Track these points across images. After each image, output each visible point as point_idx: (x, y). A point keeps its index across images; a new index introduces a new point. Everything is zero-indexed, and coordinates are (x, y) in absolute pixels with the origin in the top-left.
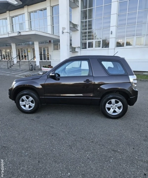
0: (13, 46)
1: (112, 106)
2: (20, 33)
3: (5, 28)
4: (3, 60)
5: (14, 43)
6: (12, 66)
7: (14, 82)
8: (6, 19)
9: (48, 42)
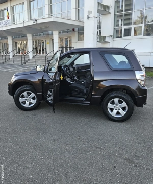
0: (29, 37)
1: (115, 107)
2: (36, 20)
3: (21, 14)
4: (18, 54)
5: (29, 33)
6: (27, 61)
7: (14, 77)
8: (23, 3)
9: (71, 31)
